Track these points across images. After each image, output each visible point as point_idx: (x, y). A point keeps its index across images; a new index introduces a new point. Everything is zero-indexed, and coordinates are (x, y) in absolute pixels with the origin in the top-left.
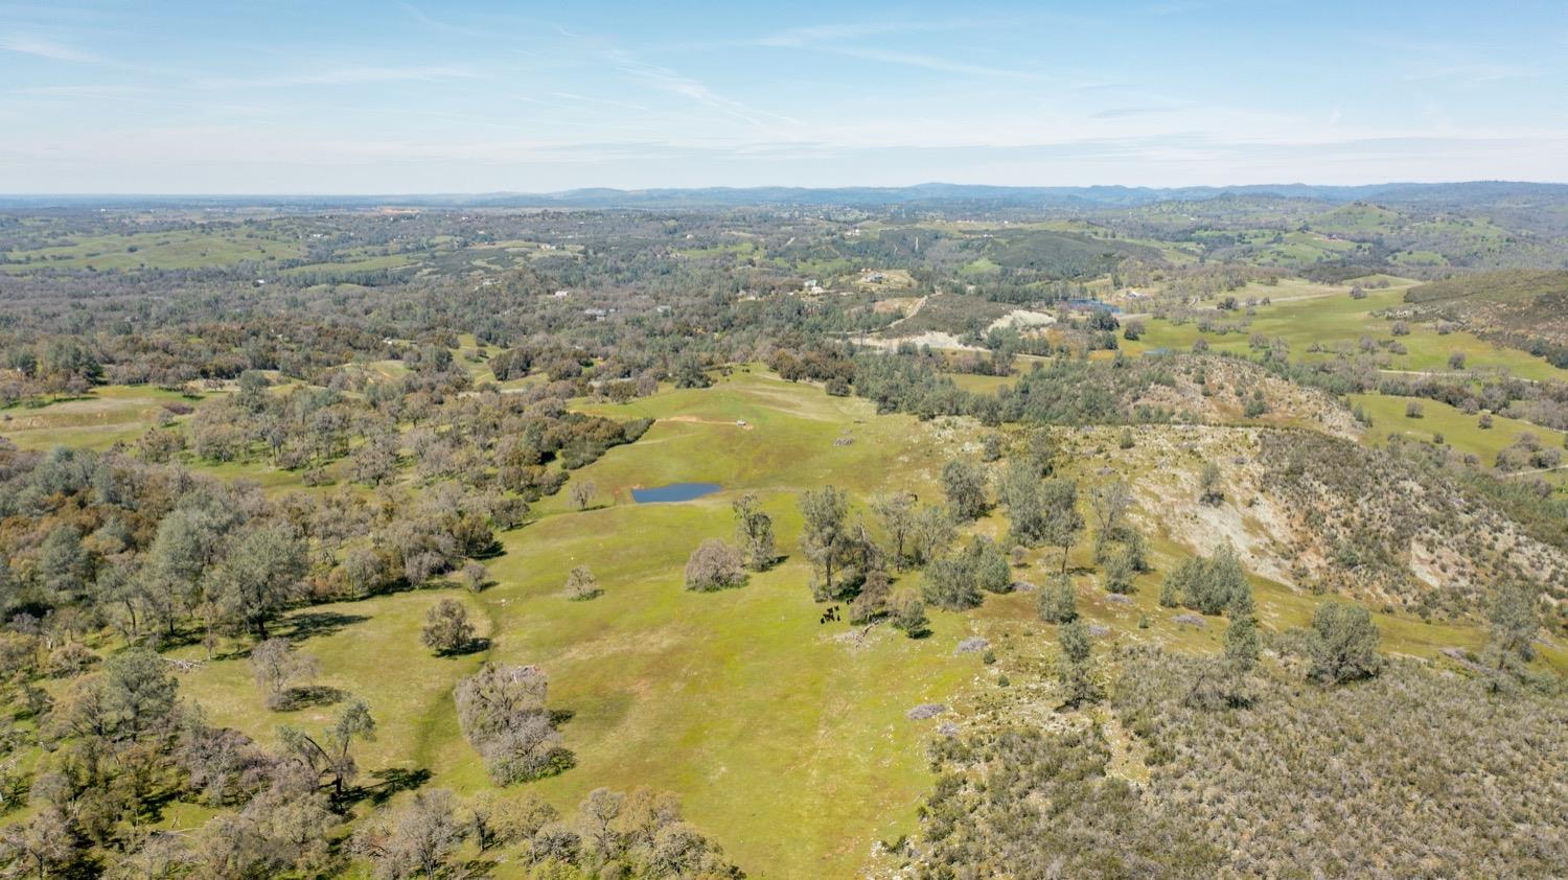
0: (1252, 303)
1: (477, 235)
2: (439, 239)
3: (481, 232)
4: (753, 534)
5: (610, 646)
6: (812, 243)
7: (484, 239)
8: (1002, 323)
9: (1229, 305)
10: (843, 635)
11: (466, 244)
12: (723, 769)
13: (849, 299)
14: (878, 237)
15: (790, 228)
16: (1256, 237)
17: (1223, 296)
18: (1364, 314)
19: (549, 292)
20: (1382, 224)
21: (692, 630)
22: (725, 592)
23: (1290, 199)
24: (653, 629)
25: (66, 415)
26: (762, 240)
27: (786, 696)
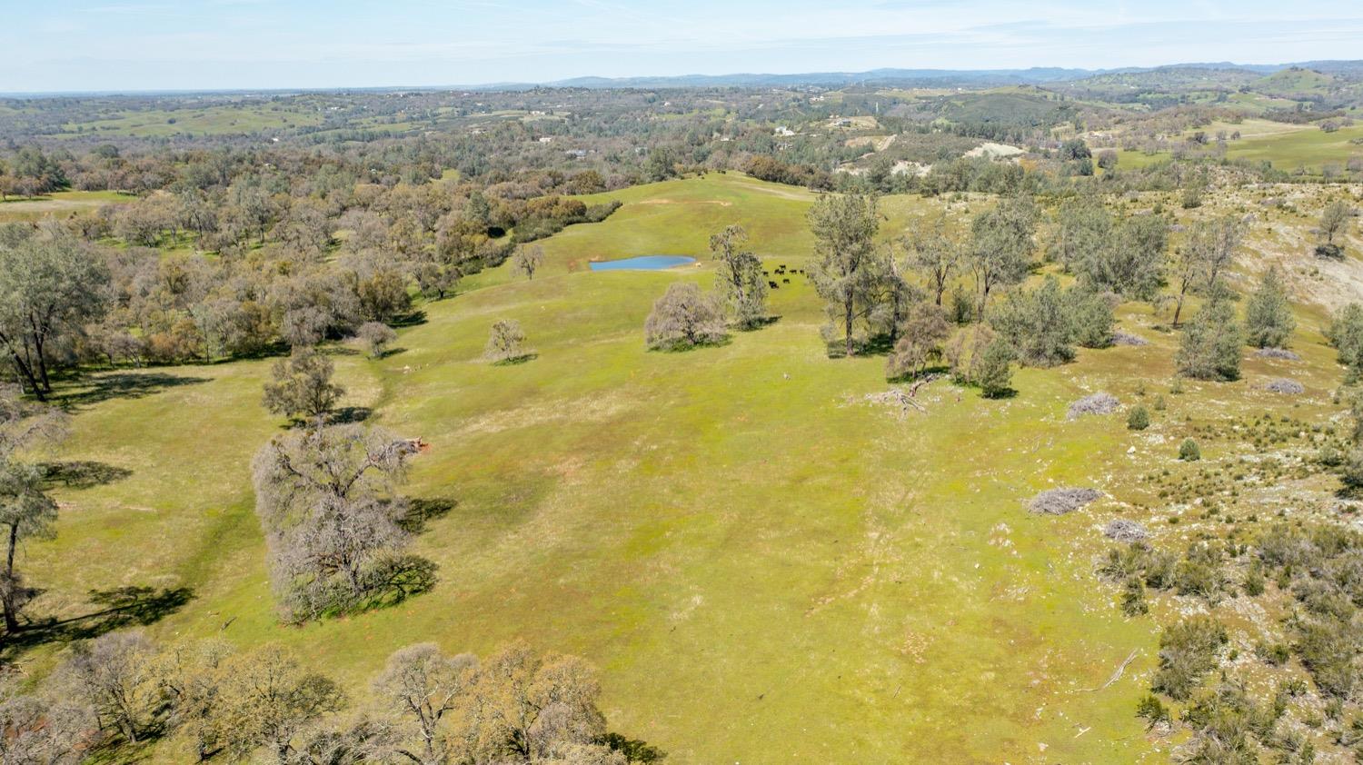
0: (1221, 136)
1: (476, 107)
2: (441, 110)
3: (480, 104)
4: (737, 281)
5: (535, 414)
6: (780, 108)
7: (482, 109)
8: (976, 153)
9: (1199, 139)
10: (881, 395)
11: (465, 113)
12: (697, 599)
13: (820, 139)
14: (841, 101)
15: (759, 97)
16: (1199, 98)
17: (1190, 132)
18: (1344, 143)
19: (533, 139)
20: (1318, 87)
21: (651, 393)
22: (700, 352)
23: (1223, 71)
24: (597, 394)
25: (10, 212)
26: (734, 105)
27: (802, 479)
